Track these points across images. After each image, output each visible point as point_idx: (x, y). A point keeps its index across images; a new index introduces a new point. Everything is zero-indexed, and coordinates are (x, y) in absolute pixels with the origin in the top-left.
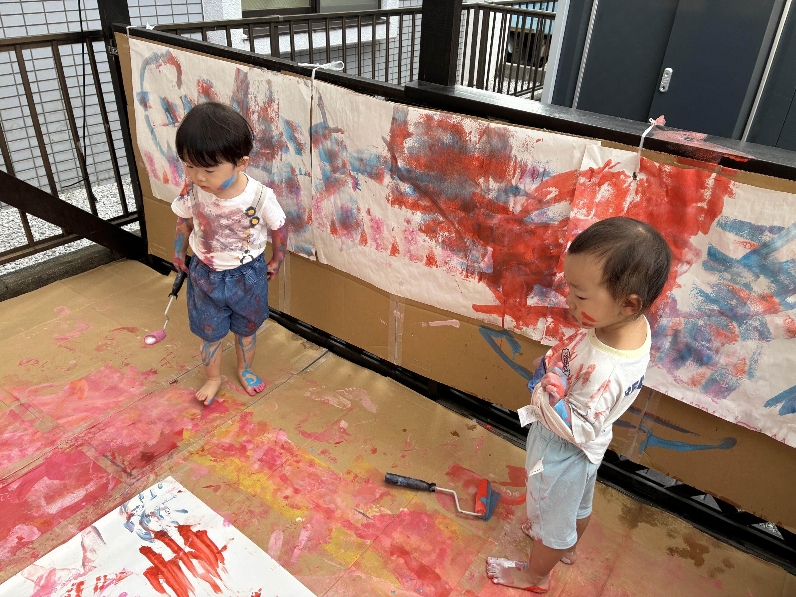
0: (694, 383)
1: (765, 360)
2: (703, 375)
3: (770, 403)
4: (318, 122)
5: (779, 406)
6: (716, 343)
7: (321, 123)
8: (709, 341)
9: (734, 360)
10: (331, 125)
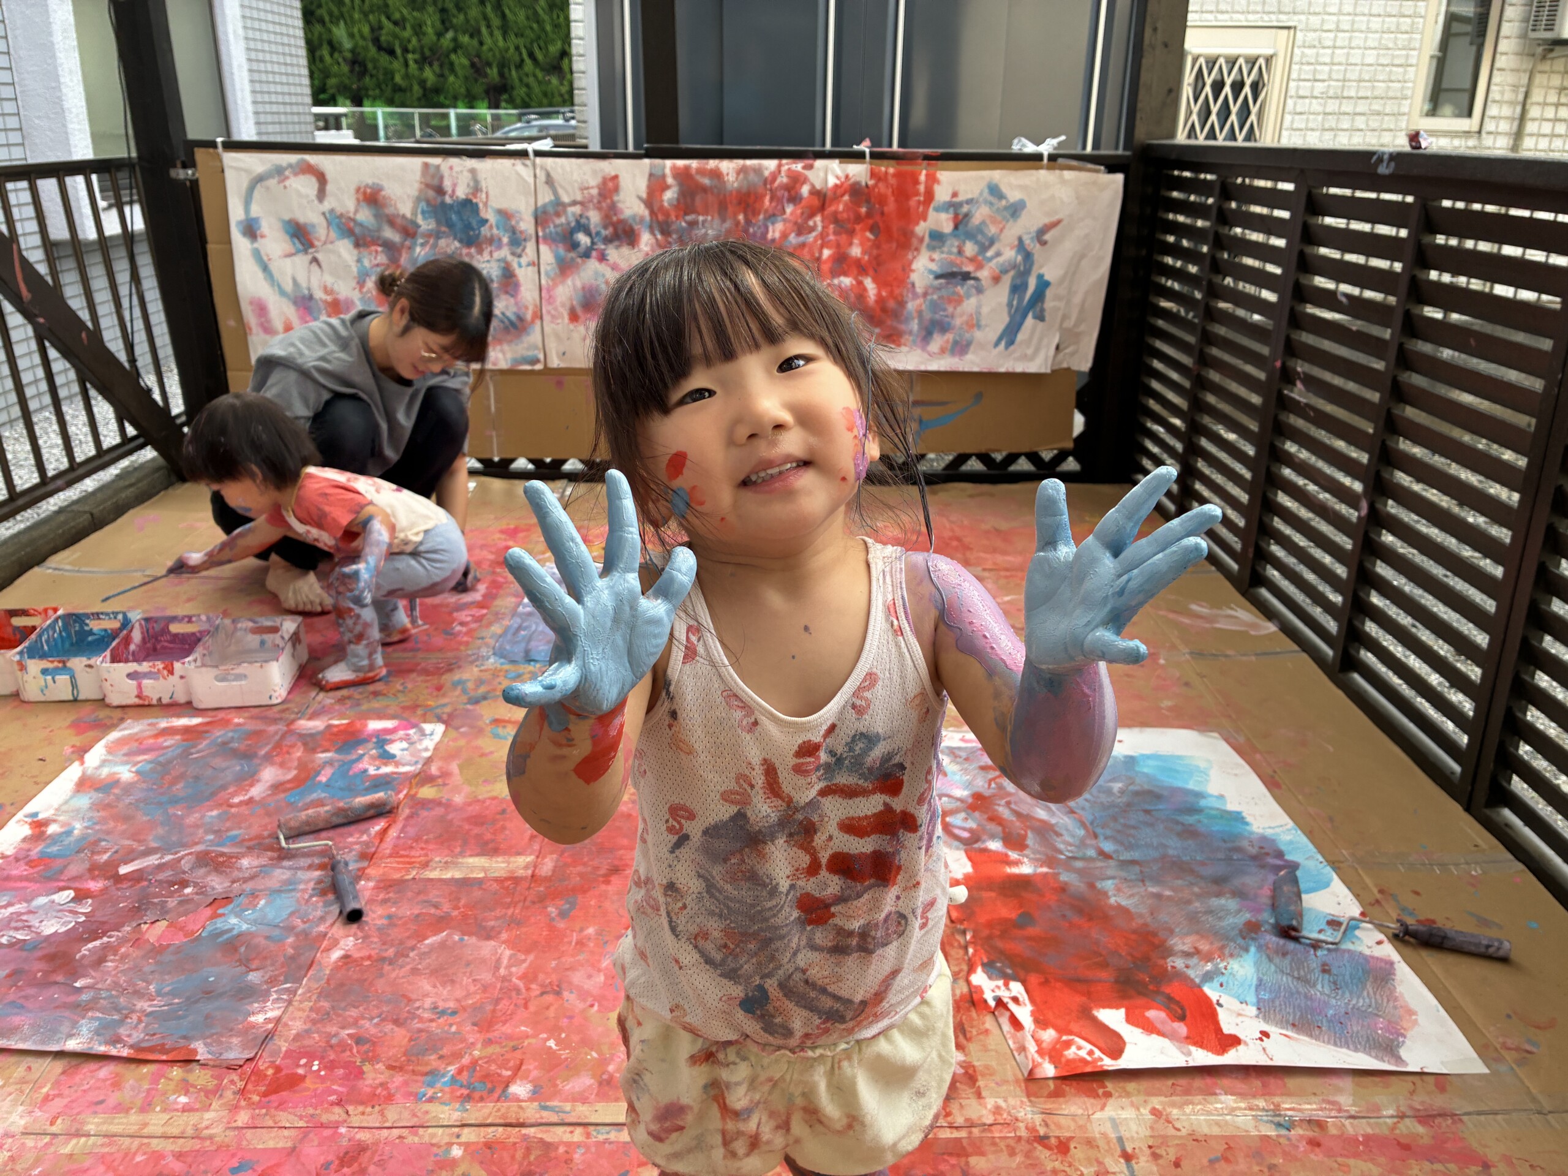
0: (943, 351)
1: (985, 310)
2: (947, 341)
3: (997, 344)
4: (547, 200)
5: (1003, 343)
6: (950, 309)
7: (551, 202)
8: (945, 310)
9: (965, 318)
10: (566, 199)
